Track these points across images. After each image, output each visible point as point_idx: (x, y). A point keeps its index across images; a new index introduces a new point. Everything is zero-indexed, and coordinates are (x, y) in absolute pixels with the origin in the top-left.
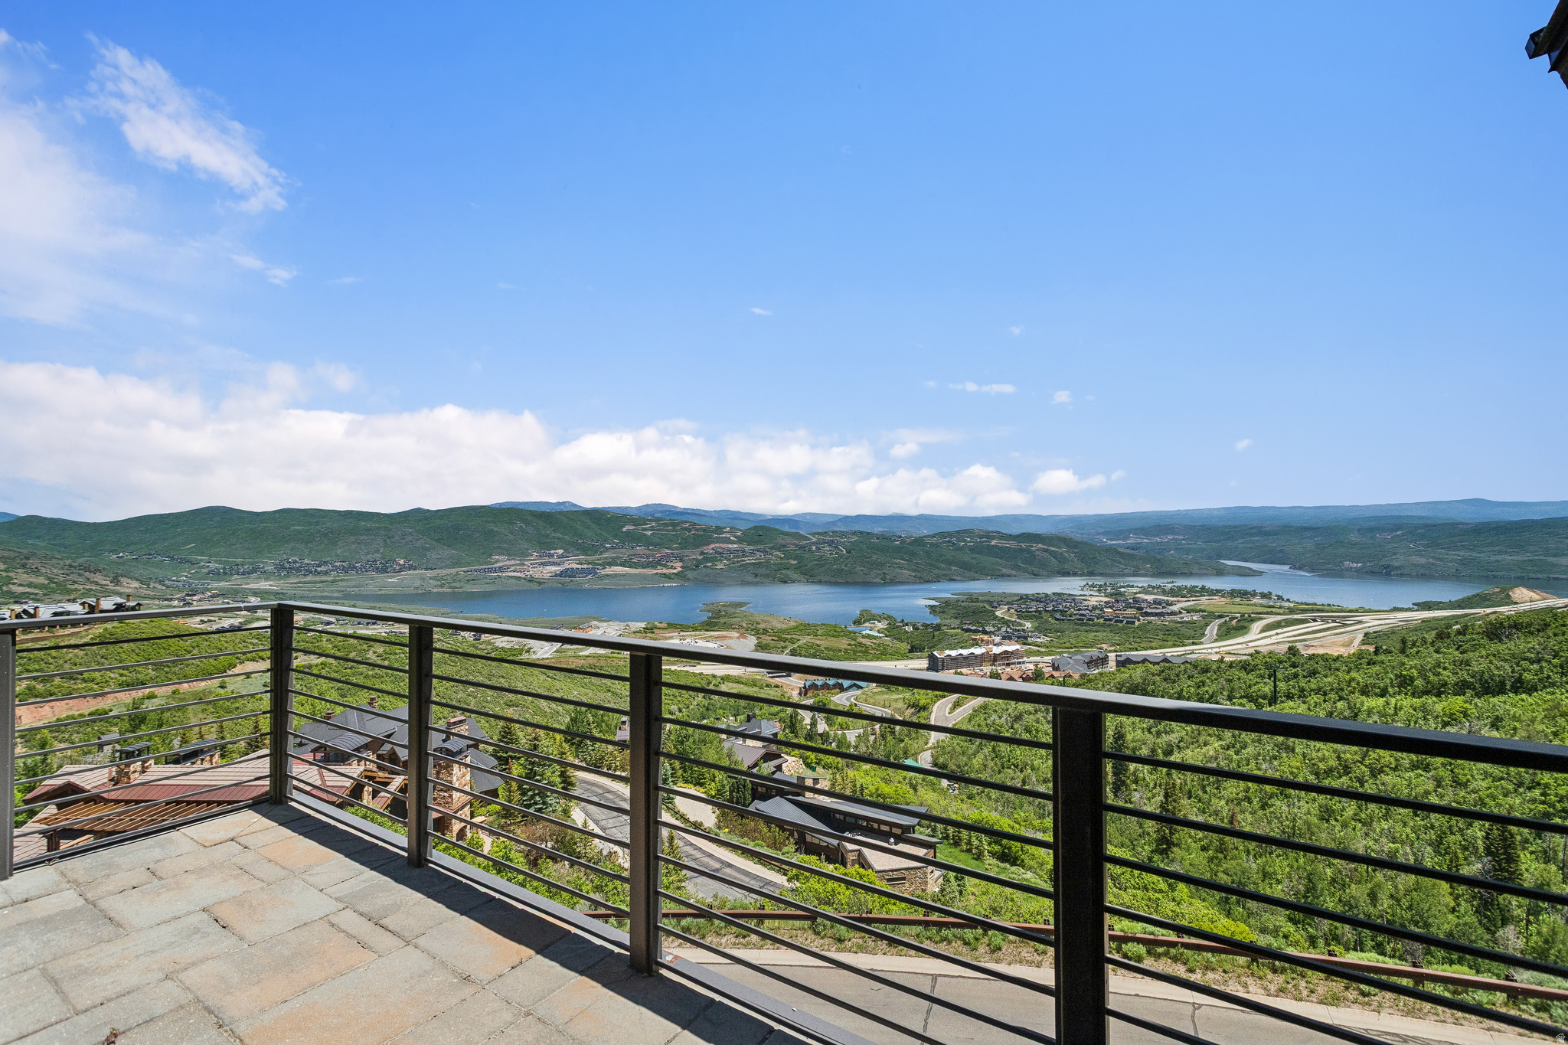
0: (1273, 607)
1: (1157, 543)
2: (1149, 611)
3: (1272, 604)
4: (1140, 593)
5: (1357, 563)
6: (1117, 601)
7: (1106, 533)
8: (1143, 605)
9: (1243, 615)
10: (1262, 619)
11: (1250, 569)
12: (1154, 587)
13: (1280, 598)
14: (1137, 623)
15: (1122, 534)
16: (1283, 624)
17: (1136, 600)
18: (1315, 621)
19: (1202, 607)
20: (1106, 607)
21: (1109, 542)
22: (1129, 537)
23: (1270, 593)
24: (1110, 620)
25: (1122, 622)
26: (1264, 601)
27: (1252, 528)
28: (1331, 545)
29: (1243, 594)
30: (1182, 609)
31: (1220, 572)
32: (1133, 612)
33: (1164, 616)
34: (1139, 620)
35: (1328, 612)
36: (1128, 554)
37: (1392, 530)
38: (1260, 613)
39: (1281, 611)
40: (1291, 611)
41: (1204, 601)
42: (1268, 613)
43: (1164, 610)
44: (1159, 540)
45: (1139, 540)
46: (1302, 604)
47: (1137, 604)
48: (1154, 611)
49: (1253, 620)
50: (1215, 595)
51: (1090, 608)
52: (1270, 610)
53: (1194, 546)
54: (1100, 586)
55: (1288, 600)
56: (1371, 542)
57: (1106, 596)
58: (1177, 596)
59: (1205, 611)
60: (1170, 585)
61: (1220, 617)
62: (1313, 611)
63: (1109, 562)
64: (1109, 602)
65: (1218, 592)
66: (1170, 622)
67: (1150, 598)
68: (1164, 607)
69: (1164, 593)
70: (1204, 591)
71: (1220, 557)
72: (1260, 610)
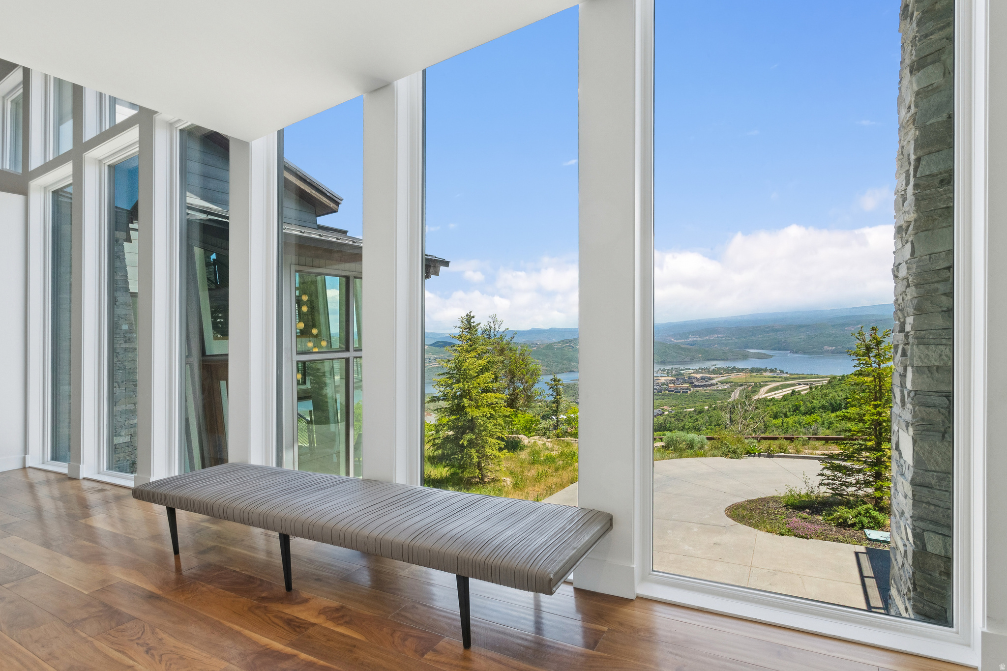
0: (775, 377)
1: (707, 340)
2: (697, 384)
3: (775, 375)
4: (693, 373)
5: (832, 347)
6: (678, 379)
7: (674, 336)
8: (694, 381)
9: (756, 384)
10: (767, 385)
11: (764, 354)
12: (702, 369)
13: (782, 372)
14: (689, 392)
15: (684, 335)
16: (780, 387)
17: (690, 378)
18: (800, 384)
19: (731, 380)
20: (670, 383)
21: (676, 341)
22: (689, 338)
23: (776, 369)
24: (672, 391)
25: (679, 392)
26: (771, 374)
27: (767, 328)
28: (817, 336)
29: (759, 370)
30: (719, 382)
31: (746, 357)
32: (687, 385)
33: (706, 387)
34: (690, 391)
35: (809, 378)
36: (687, 349)
37: (855, 325)
38: (767, 382)
39: (780, 380)
40: (786, 379)
41: (733, 377)
42: (771, 381)
43: (706, 383)
44: (708, 338)
45: (695, 339)
46: (795, 374)
47: (690, 381)
48: (700, 384)
49: (761, 387)
50: (741, 372)
51: (660, 384)
52: (773, 379)
53: (730, 341)
54: (668, 370)
55: (787, 373)
56: (841, 332)
57: (671, 376)
58: (717, 374)
59: (732, 382)
60: (713, 367)
61: (742, 385)
62: (799, 378)
63: (675, 354)
64: (672, 380)
65: (742, 370)
66: (710, 390)
67: (699, 376)
68: (706, 381)
69: (709, 372)
70: (735, 370)
71: (747, 347)
72: (767, 379)
